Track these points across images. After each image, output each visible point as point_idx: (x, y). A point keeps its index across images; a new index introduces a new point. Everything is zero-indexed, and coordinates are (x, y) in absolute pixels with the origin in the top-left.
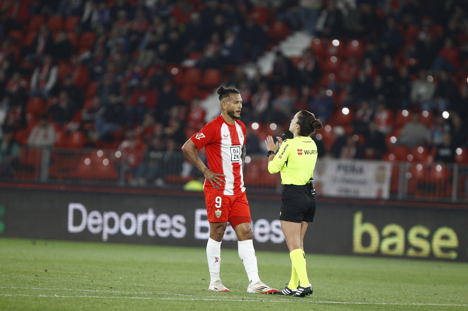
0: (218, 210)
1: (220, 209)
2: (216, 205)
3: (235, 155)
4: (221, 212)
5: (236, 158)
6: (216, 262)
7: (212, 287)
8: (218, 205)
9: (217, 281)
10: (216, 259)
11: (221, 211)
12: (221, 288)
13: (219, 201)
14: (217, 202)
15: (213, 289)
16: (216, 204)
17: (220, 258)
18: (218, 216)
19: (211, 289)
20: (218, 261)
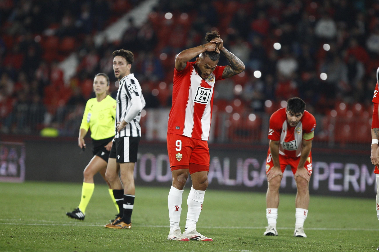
0: (179, 153)
1: (180, 152)
2: (177, 149)
3: (202, 97)
4: (182, 156)
5: (202, 99)
6: (176, 211)
7: (171, 236)
8: (178, 148)
9: (176, 230)
10: (176, 208)
11: (182, 154)
12: (181, 238)
13: (179, 144)
14: (177, 145)
15: (172, 238)
16: (177, 147)
17: (180, 207)
18: (179, 159)
19: (170, 238)
20: (178, 211)
